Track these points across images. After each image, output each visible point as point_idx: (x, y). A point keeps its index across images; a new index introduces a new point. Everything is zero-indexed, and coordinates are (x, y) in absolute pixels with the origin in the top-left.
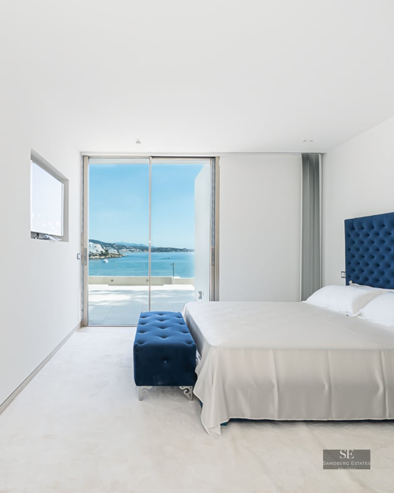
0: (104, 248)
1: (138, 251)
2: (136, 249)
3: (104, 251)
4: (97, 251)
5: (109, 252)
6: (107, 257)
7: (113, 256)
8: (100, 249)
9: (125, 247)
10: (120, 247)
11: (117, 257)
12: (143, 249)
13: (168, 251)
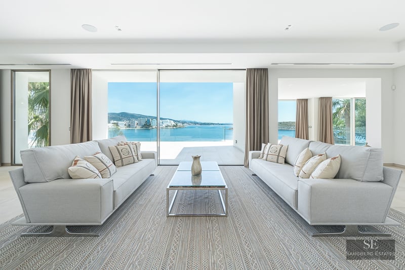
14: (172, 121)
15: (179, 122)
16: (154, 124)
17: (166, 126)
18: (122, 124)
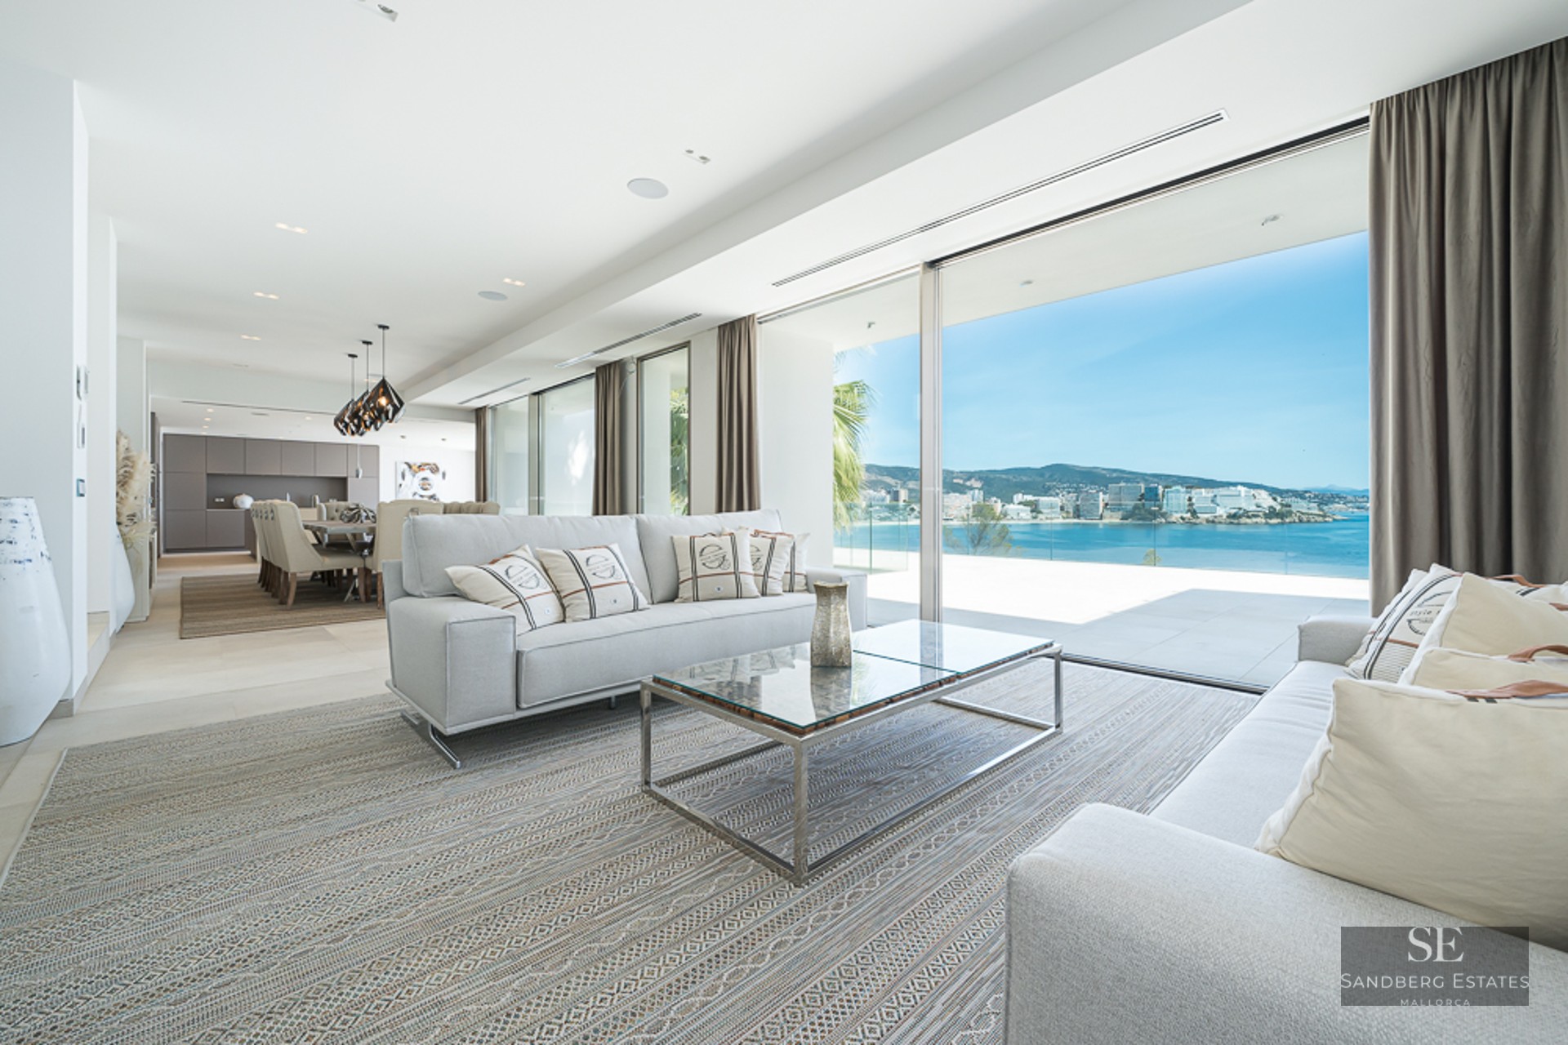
14: (1264, 494)
15: (1300, 495)
16: (1175, 502)
17: (1230, 516)
18: (1052, 507)
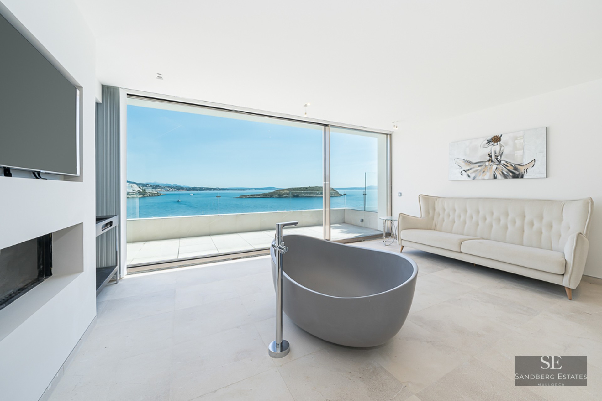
0: (141, 187)
1: (173, 190)
2: (171, 188)
3: (141, 191)
4: (133, 190)
5: (146, 191)
6: (145, 196)
7: (151, 195)
8: (137, 189)
9: (160, 187)
10: (155, 187)
11: (155, 196)
12: (178, 188)
13: (203, 190)
